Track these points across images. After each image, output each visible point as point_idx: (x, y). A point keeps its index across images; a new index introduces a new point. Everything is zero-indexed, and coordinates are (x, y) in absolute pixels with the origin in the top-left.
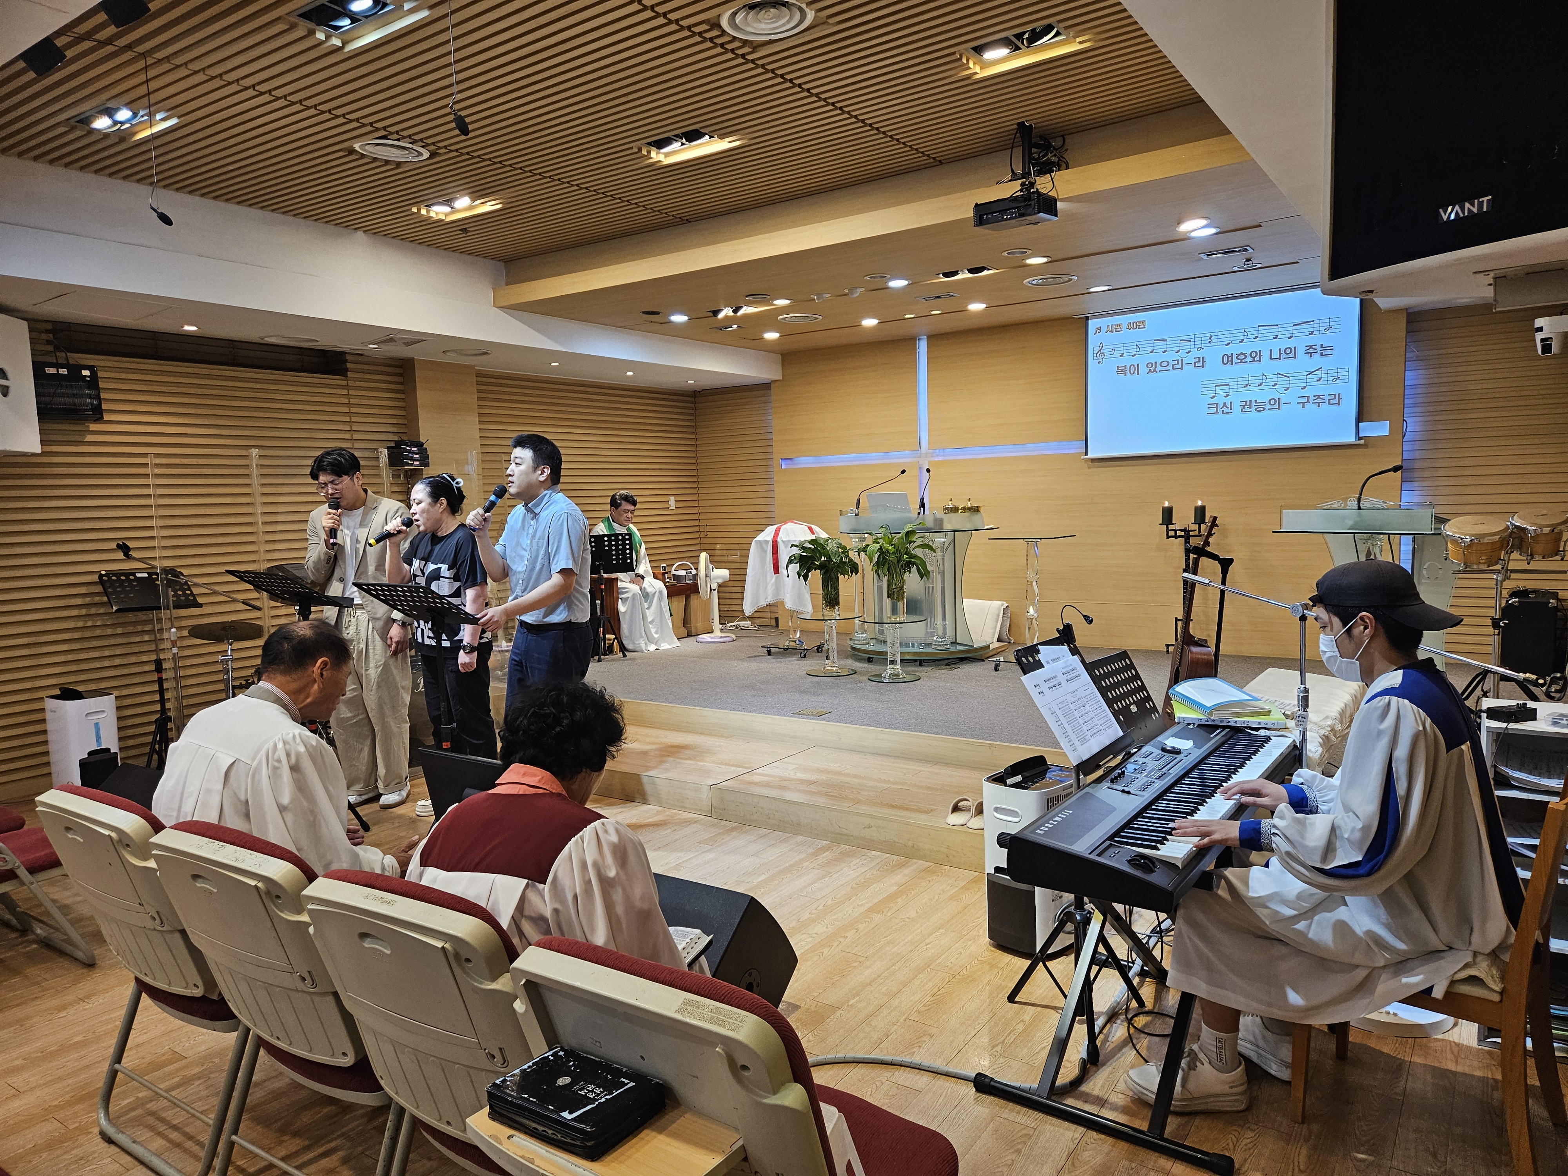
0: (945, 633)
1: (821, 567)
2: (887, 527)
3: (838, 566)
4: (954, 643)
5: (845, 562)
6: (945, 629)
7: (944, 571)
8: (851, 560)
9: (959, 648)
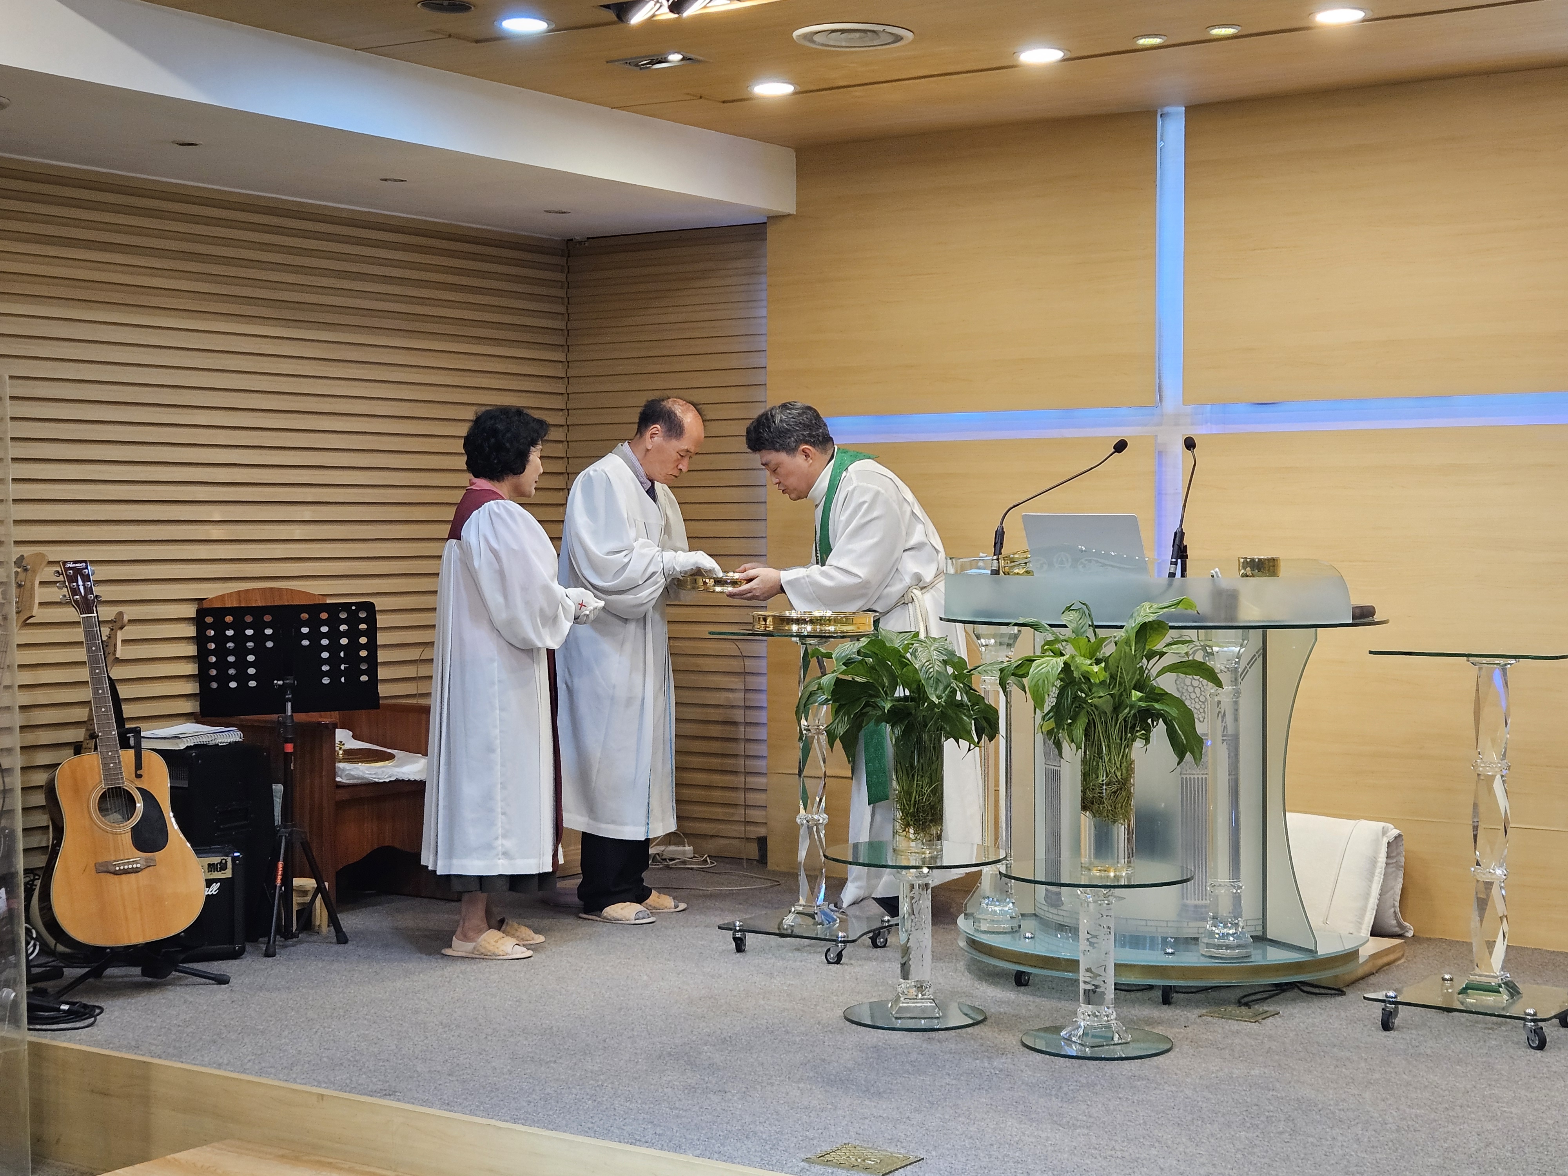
0: (1237, 911)
1: (898, 715)
2: (1085, 610)
3: (943, 716)
4: (1261, 939)
5: (961, 705)
6: (1237, 898)
7: (1236, 738)
8: (977, 699)
9: (1275, 956)
